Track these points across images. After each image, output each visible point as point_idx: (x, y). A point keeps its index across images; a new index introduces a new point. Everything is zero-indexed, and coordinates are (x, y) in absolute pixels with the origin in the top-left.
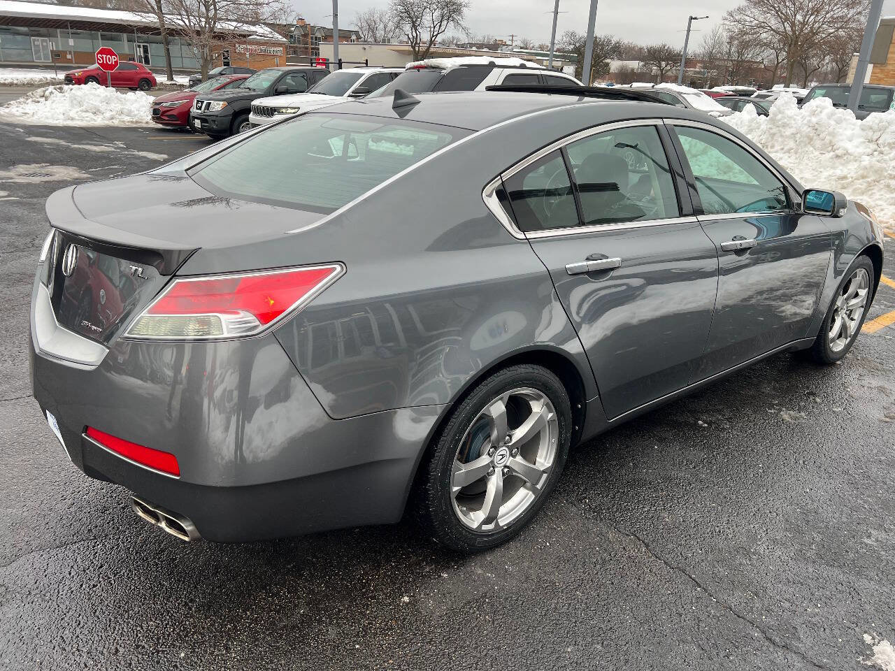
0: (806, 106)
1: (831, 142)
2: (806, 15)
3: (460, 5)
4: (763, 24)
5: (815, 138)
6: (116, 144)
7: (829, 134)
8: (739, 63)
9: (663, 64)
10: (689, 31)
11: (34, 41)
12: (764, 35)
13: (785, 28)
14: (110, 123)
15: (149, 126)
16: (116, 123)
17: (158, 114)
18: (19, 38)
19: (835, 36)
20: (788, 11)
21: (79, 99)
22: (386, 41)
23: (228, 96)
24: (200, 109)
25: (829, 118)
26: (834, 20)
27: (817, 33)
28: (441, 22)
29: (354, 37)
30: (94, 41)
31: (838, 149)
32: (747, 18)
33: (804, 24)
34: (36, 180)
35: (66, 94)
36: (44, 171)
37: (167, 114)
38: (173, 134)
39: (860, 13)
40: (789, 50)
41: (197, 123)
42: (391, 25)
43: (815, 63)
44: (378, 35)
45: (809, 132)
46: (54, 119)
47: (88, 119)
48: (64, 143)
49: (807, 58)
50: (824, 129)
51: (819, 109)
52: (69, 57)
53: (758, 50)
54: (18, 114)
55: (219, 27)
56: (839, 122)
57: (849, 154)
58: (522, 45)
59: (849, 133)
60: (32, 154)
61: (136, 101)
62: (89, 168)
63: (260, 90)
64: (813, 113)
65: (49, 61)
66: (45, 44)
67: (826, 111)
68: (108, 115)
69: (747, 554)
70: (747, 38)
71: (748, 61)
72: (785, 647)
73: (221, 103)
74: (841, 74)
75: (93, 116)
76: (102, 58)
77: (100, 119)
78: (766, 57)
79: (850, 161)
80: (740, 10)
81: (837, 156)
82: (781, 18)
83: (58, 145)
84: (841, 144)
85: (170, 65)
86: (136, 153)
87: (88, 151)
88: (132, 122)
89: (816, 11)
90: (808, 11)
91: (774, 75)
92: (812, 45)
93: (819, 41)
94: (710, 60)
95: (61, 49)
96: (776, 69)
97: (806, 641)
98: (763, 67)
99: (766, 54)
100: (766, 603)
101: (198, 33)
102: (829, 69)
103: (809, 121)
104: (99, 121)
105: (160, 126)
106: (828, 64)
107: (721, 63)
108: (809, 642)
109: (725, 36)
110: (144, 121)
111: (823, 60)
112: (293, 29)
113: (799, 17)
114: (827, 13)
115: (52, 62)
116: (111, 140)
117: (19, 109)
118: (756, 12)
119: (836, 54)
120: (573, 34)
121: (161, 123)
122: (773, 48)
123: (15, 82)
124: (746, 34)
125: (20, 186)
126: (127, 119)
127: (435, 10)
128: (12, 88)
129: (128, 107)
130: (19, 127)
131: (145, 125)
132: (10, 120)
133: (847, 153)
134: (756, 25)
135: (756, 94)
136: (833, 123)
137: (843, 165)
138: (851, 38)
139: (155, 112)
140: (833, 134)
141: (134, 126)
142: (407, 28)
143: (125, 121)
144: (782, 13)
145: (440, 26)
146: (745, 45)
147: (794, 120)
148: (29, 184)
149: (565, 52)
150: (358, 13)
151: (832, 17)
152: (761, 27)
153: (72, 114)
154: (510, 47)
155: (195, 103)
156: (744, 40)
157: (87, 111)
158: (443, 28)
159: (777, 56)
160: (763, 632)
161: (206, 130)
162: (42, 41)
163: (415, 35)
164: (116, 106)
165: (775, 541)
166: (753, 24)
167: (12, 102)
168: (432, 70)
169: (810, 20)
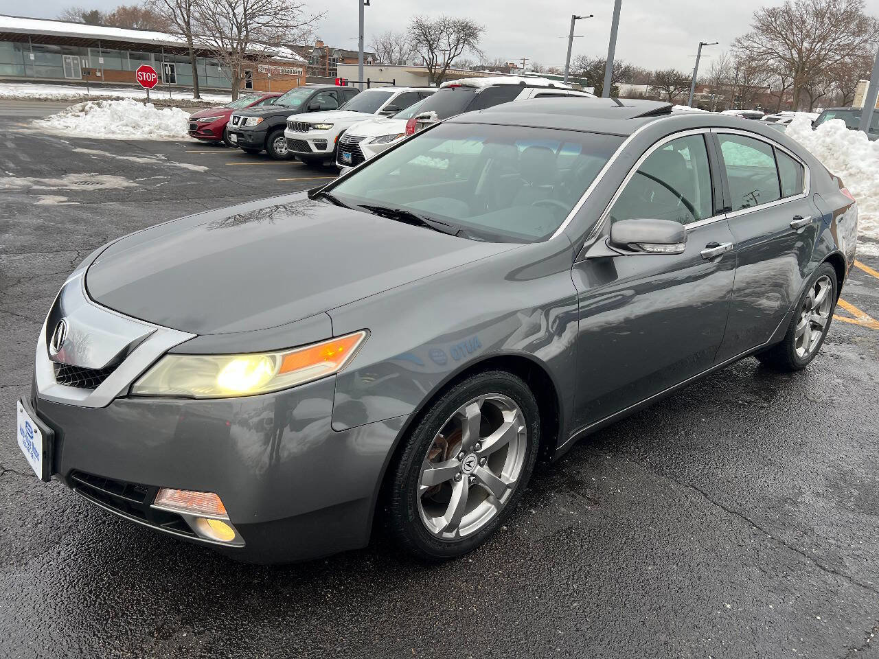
0: (820, 127)
1: (844, 161)
2: (814, 42)
3: (476, 29)
4: (770, 51)
5: (829, 157)
6: (158, 157)
7: (843, 154)
8: (746, 89)
9: (672, 88)
10: (699, 56)
11: (66, 58)
12: (771, 62)
13: (792, 54)
14: (147, 137)
15: (185, 140)
16: (154, 137)
17: (194, 129)
18: (48, 55)
19: (841, 63)
20: (795, 38)
21: (120, 114)
22: (401, 63)
23: (263, 113)
24: (237, 124)
25: (843, 138)
26: (841, 48)
27: (823, 60)
28: (457, 45)
29: (370, 59)
30: (123, 60)
31: (851, 168)
32: (754, 44)
33: (811, 50)
34: (90, 187)
35: (105, 109)
36: (94, 179)
37: (203, 129)
38: (208, 148)
39: (866, 41)
40: (796, 76)
41: (234, 138)
42: (406, 48)
43: (821, 89)
44: (394, 57)
45: (823, 152)
46: (95, 132)
47: (128, 132)
48: (109, 155)
49: (814, 84)
50: (838, 149)
51: (833, 130)
52: (99, 74)
53: (764, 76)
54: (59, 126)
55: (250, 48)
56: (852, 142)
57: (862, 173)
58: (533, 69)
59: (862, 152)
60: (80, 164)
61: (173, 116)
62: (136, 178)
63: (294, 107)
64: (828, 134)
65: (80, 78)
66: (76, 62)
67: (839, 132)
68: (147, 129)
69: (794, 503)
70: (754, 64)
71: (754, 87)
72: (834, 572)
73: (257, 119)
74: (847, 99)
75: (132, 130)
76: (142, 75)
77: (139, 133)
78: (772, 83)
79: (863, 179)
80: (748, 37)
81: (851, 175)
82: (788, 45)
83: (103, 156)
84: (854, 163)
85: (197, 84)
86: (178, 164)
87: (133, 162)
88: (169, 136)
89: (823, 39)
90: (815, 39)
91: (780, 100)
92: (819, 71)
93: (826, 68)
94: (717, 85)
95: (91, 67)
96: (782, 94)
97: (851, 568)
98: (769, 92)
99: (772, 80)
100: (815, 539)
101: (230, 54)
102: (834, 95)
103: (824, 142)
104: (138, 135)
105: (196, 140)
106: (834, 90)
107: (728, 88)
108: (854, 569)
109: (732, 62)
110: (181, 136)
111: (829, 86)
112: (311, 51)
113: (806, 45)
114: (834, 40)
115: (83, 79)
116: (152, 153)
117: (61, 122)
118: (764, 39)
119: (841, 80)
120: (584, 59)
121: (197, 138)
122: (779, 74)
123: (50, 97)
124: (753, 59)
125: (76, 193)
126: (164, 133)
127: (452, 34)
128: (45, 103)
129: (165, 122)
130: (63, 139)
131: (181, 140)
132: (54, 132)
133: (860, 172)
134: (764, 52)
135: (764, 118)
136: (846, 143)
137: (855, 182)
138: (856, 65)
139: (192, 127)
140: (846, 154)
141: (171, 139)
142: (424, 50)
143: (163, 135)
144: (789, 40)
145: (456, 49)
146: (751, 71)
147: (809, 140)
148: (84, 191)
149: (576, 76)
150: (374, 36)
151: (838, 44)
152: (769, 53)
153: (113, 128)
154: (522, 71)
155: (231, 119)
156: (752, 66)
157: (127, 125)
158: (458, 51)
159: (784, 82)
160: (815, 561)
161: (241, 144)
162: (73, 59)
163: (431, 57)
164: (154, 121)
165: (818, 495)
166: (761, 51)
167: (52, 116)
168: (468, 89)
169: (817, 47)
